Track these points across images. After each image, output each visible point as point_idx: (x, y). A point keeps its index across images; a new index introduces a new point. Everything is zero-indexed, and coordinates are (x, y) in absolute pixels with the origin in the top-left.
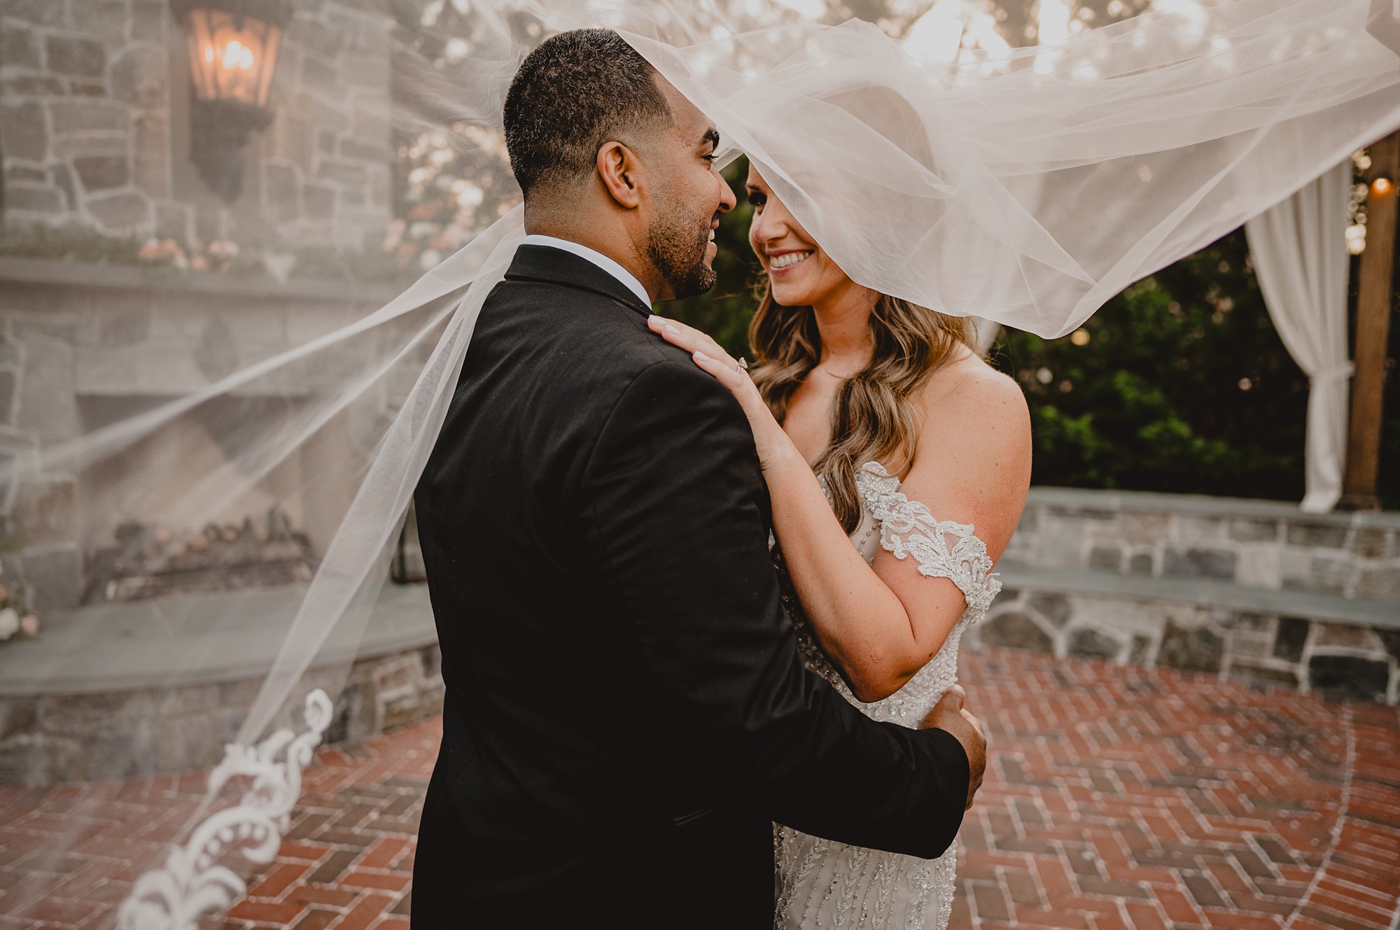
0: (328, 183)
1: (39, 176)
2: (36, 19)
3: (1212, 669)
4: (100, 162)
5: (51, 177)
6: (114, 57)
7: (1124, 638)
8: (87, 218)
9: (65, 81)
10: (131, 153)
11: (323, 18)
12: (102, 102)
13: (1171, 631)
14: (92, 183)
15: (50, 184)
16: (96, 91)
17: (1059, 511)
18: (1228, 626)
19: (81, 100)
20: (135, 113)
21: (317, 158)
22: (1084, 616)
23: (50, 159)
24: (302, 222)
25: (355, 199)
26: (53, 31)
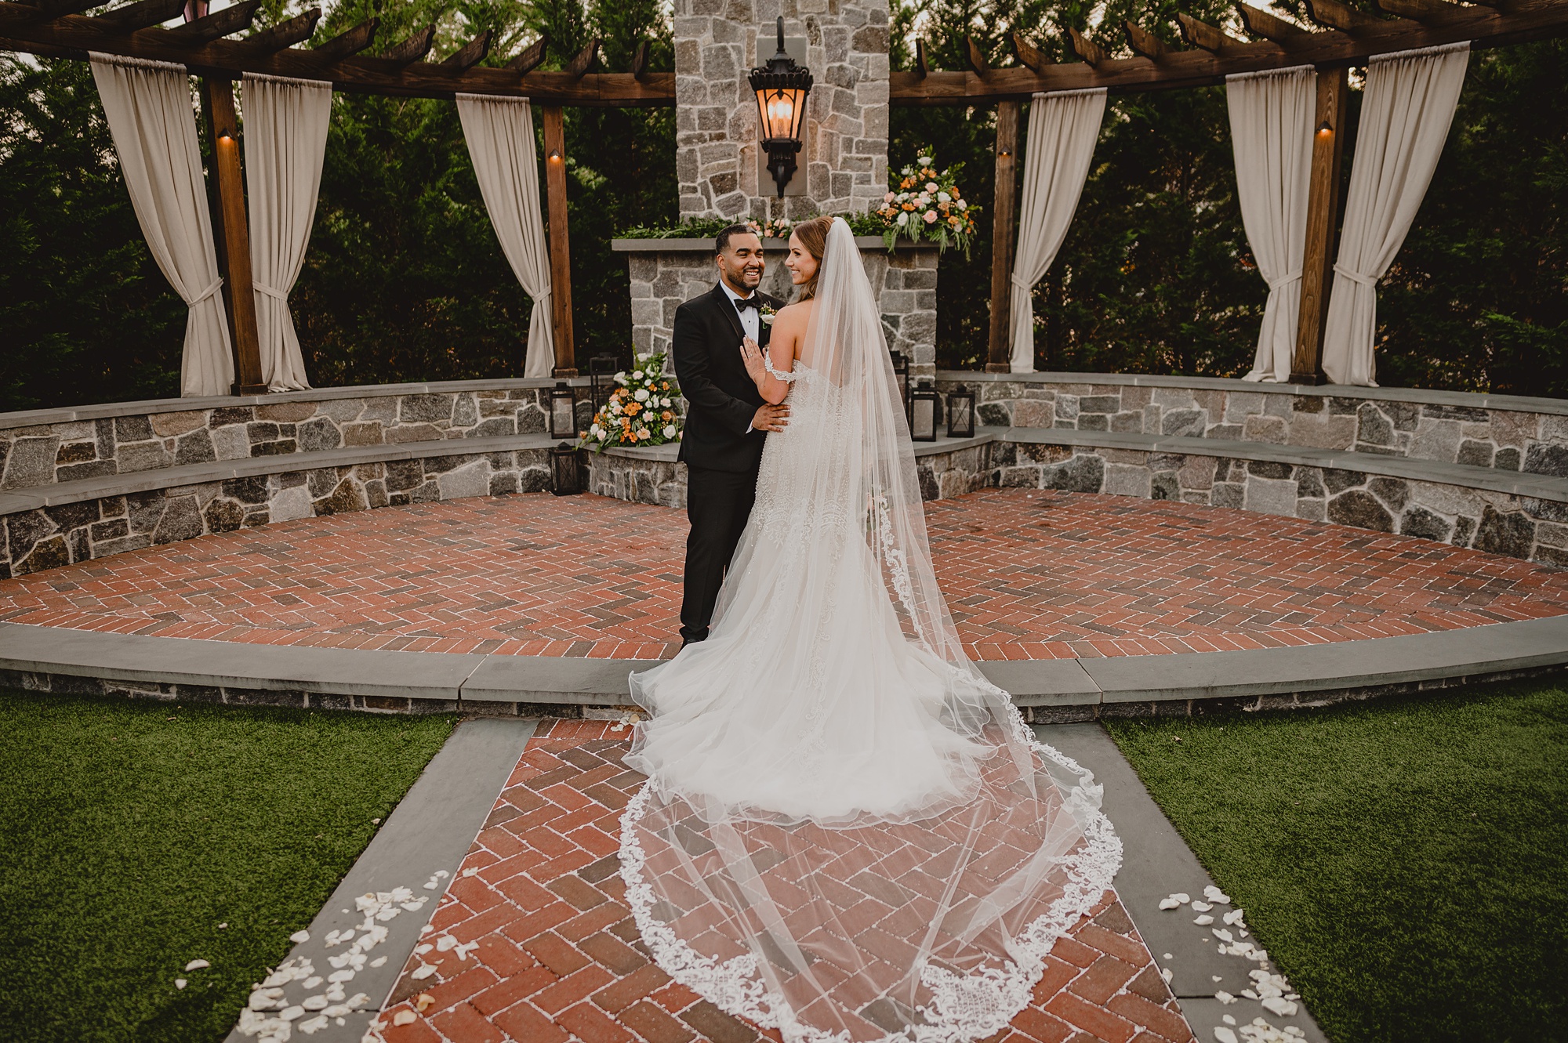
0: (848, 172)
1: (694, 190)
2: (693, 103)
3: (1520, 553)
4: (723, 177)
5: (699, 189)
6: (730, 115)
7: (1452, 521)
8: (717, 211)
9: (706, 133)
10: (738, 170)
11: (845, 64)
12: (724, 142)
13: (1489, 515)
14: (720, 190)
15: (699, 194)
16: (721, 137)
17: (1435, 409)
18: (1536, 515)
19: (715, 143)
20: (741, 146)
21: (842, 155)
22: (1417, 501)
23: (700, 180)
24: (832, 199)
25: (865, 180)
26: (701, 107)
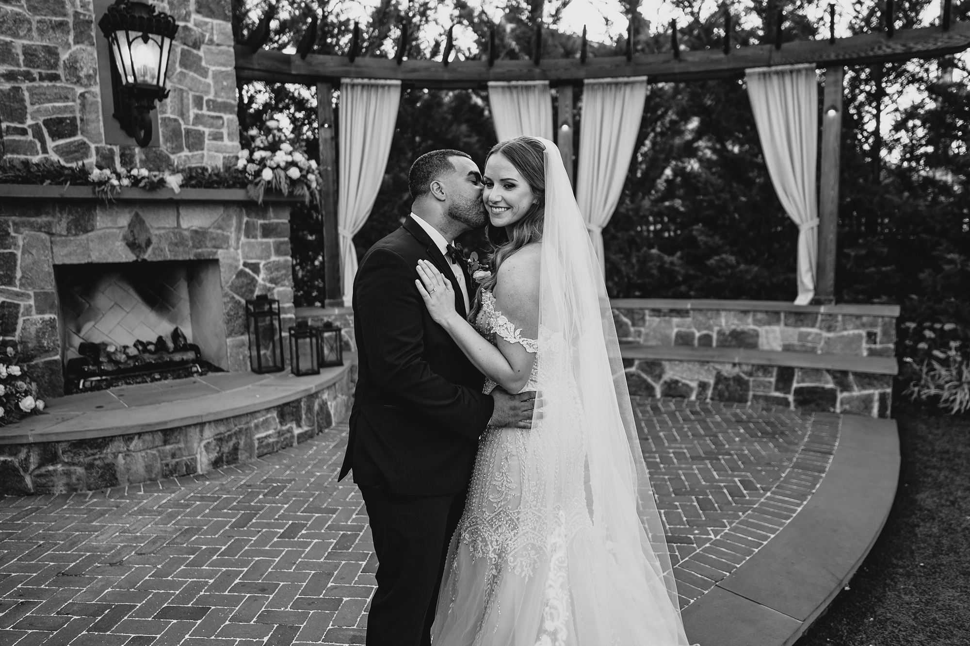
0: (200, 128)
1: (24, 132)
2: (15, 35)
4: (61, 121)
5: (30, 131)
6: (64, 56)
7: (694, 384)
8: (55, 157)
9: (35, 72)
10: (78, 115)
12: (58, 84)
13: (719, 378)
14: (55, 136)
15: (30, 137)
16: (55, 78)
17: (657, 312)
18: (750, 374)
19: (45, 84)
20: (80, 90)
23: (29, 122)
24: (186, 153)
26: (26, 42)
